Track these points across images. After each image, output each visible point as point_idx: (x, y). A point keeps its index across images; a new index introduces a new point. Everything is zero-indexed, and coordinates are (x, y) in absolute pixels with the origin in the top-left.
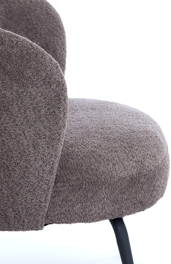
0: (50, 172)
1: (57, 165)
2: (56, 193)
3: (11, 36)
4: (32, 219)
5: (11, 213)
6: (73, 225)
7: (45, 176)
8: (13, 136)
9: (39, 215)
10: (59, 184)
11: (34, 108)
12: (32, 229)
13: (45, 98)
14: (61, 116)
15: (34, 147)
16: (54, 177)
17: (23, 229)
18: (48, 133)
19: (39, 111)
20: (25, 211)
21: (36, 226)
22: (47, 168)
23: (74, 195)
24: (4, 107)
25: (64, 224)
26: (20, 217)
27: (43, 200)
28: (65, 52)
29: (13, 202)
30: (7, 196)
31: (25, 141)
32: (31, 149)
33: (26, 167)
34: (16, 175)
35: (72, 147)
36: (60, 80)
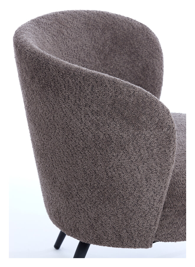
0: (160, 201)
1: (166, 194)
2: (164, 217)
3: (129, 86)
4: (143, 239)
5: (124, 234)
6: (178, 242)
7: (155, 203)
8: (129, 171)
9: (150, 236)
10: (167, 210)
11: (148, 148)
12: (142, 247)
13: (157, 140)
14: (171, 154)
15: (147, 180)
16: (163, 204)
17: (135, 247)
18: (159, 169)
19: (152, 150)
20: (137, 233)
21: (147, 245)
22: (158, 198)
23: (180, 219)
24: (121, 146)
25: (170, 242)
26: (133, 237)
27: (153, 224)
28: (163, 71)
29: (127, 225)
30: (122, 220)
31: (139, 175)
32: (144, 182)
33: (139, 197)
34: (130, 203)
35: (178, 176)
36: (171, 124)
